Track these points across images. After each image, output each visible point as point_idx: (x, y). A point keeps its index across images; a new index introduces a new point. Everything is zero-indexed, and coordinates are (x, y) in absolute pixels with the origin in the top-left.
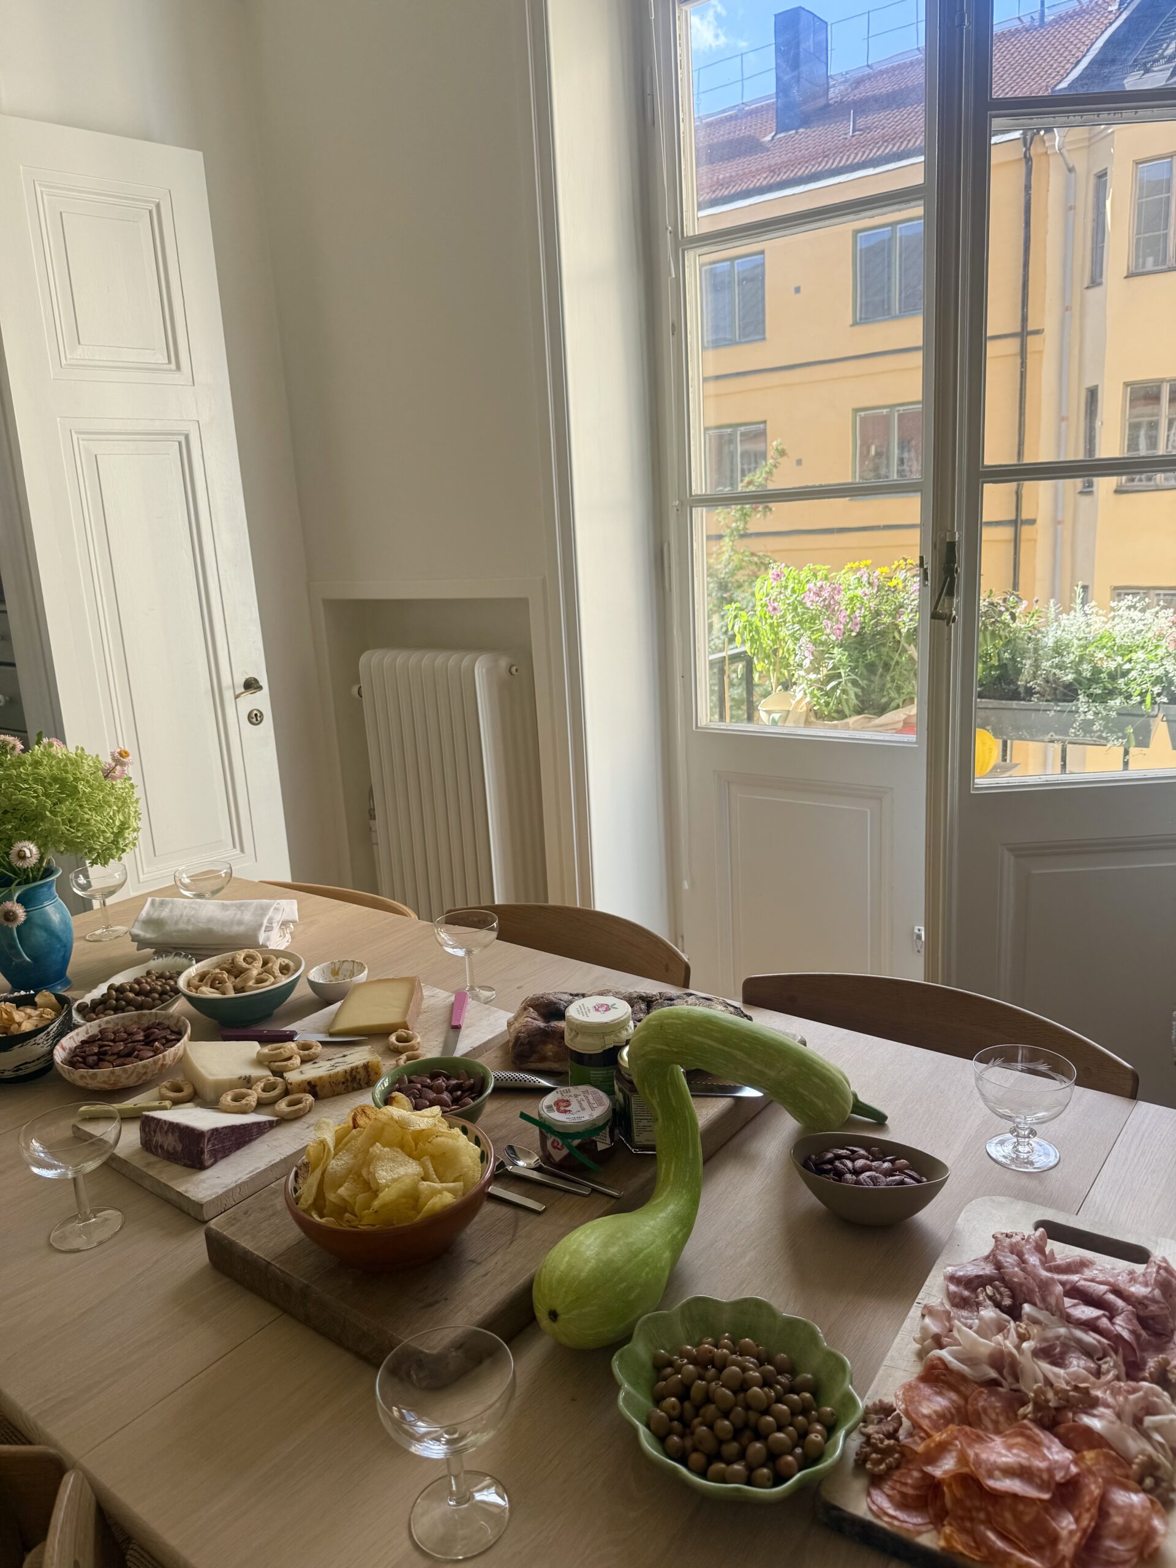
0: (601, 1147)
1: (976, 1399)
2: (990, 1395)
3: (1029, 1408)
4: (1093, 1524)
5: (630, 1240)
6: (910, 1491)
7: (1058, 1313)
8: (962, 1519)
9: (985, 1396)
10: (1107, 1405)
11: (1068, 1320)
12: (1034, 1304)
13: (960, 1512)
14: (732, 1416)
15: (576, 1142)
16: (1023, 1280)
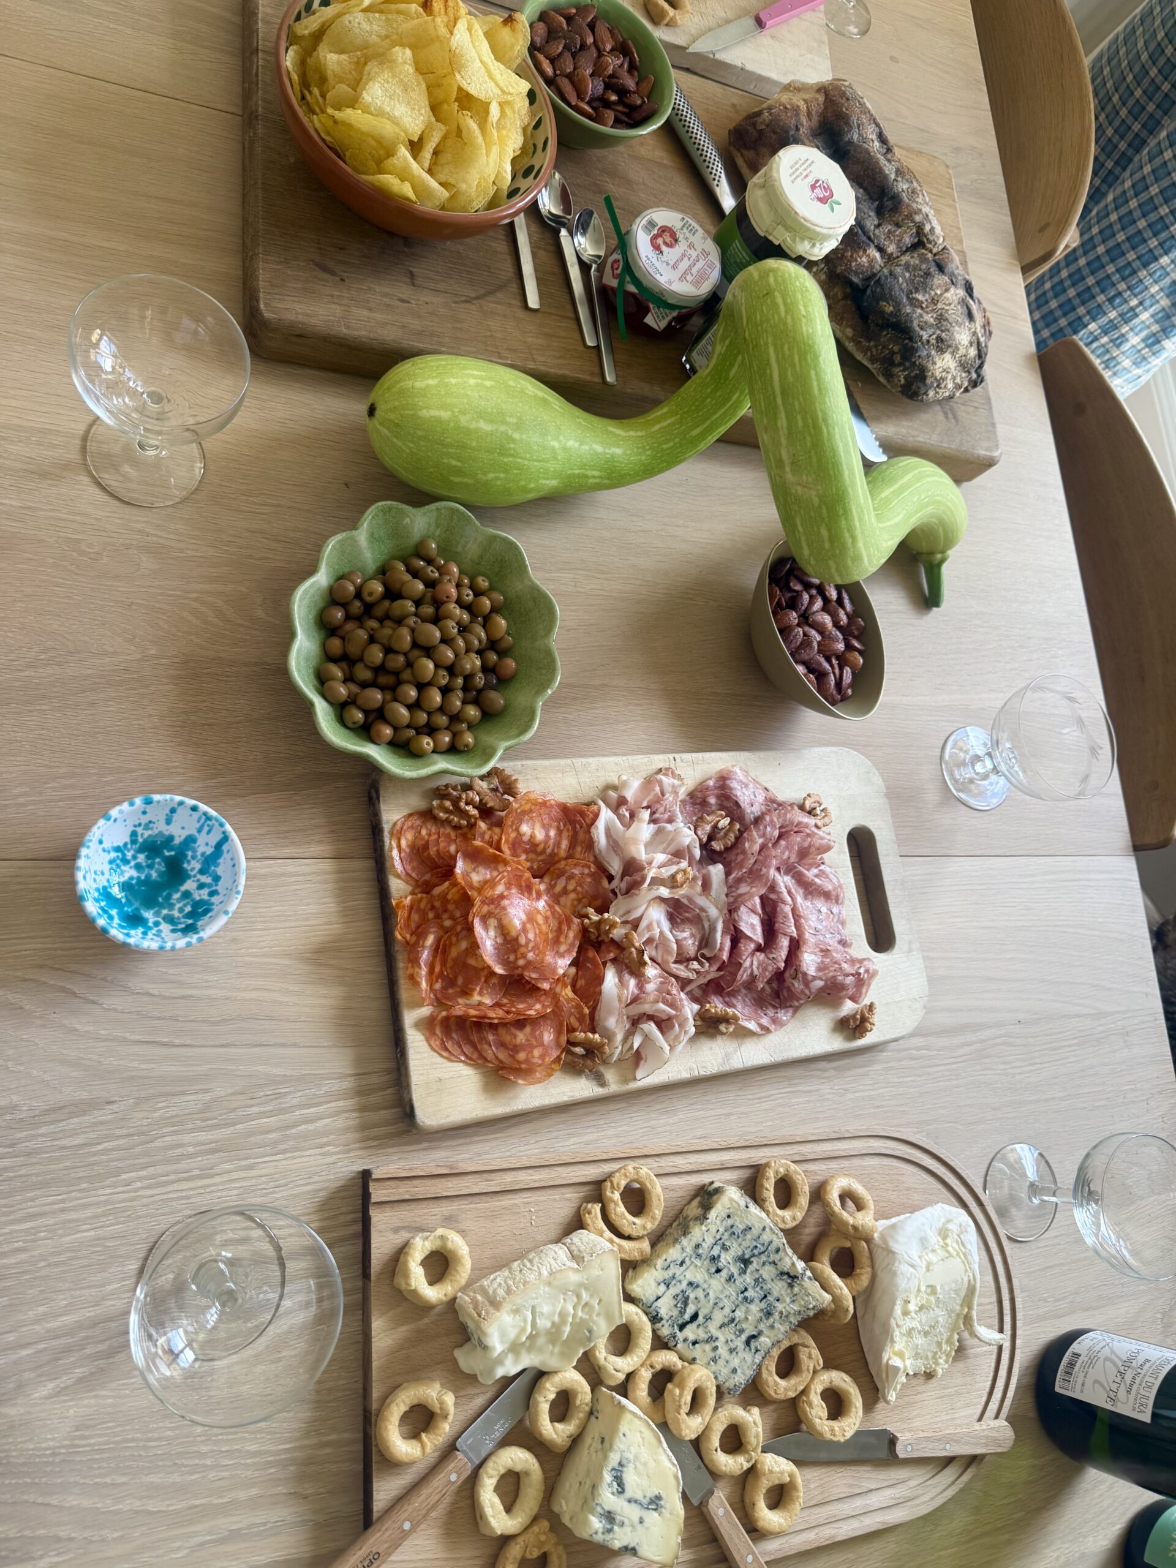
0: (649, 320)
1: (576, 865)
2: (592, 875)
3: (595, 918)
4: (496, 1021)
5: (516, 436)
6: (433, 851)
7: (731, 900)
8: (433, 908)
9: (586, 871)
10: (640, 986)
11: (731, 911)
12: (728, 874)
13: (437, 904)
14: (391, 656)
15: (632, 288)
16: (749, 852)
